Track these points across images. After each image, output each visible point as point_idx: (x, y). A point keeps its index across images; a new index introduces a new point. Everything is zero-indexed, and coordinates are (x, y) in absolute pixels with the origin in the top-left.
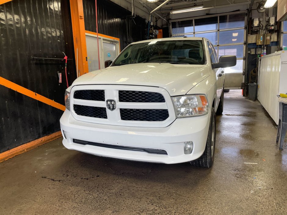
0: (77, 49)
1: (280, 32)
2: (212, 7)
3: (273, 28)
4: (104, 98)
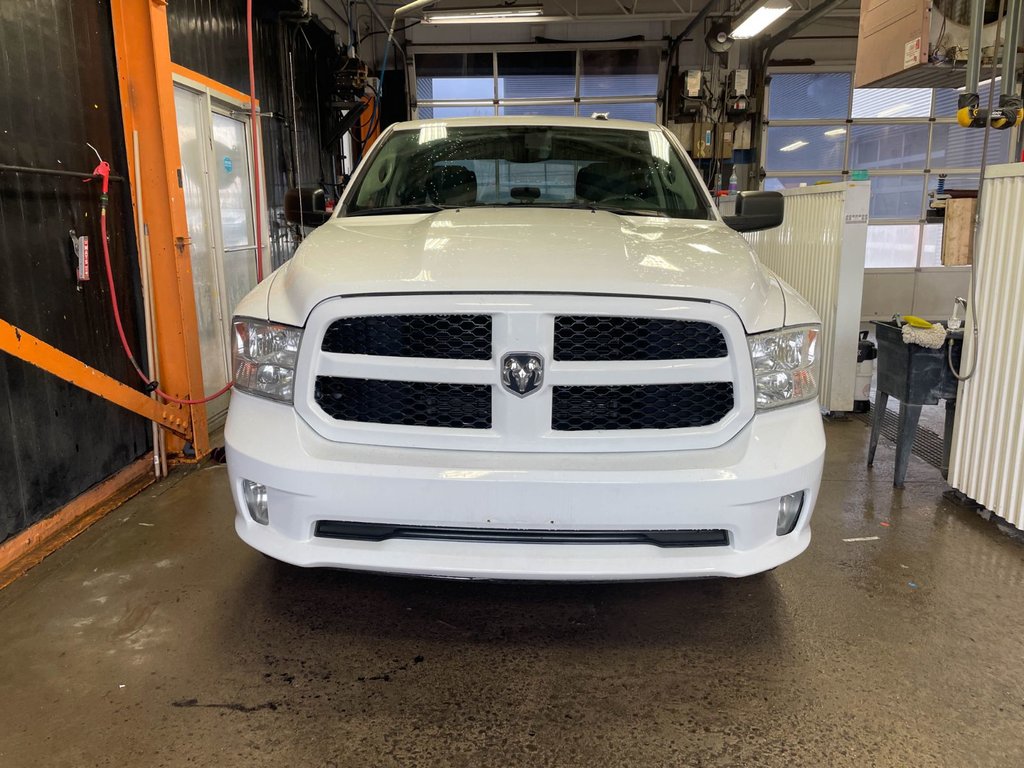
0: (136, 133)
1: (759, 121)
2: (565, 15)
3: (742, 105)
4: (490, 347)
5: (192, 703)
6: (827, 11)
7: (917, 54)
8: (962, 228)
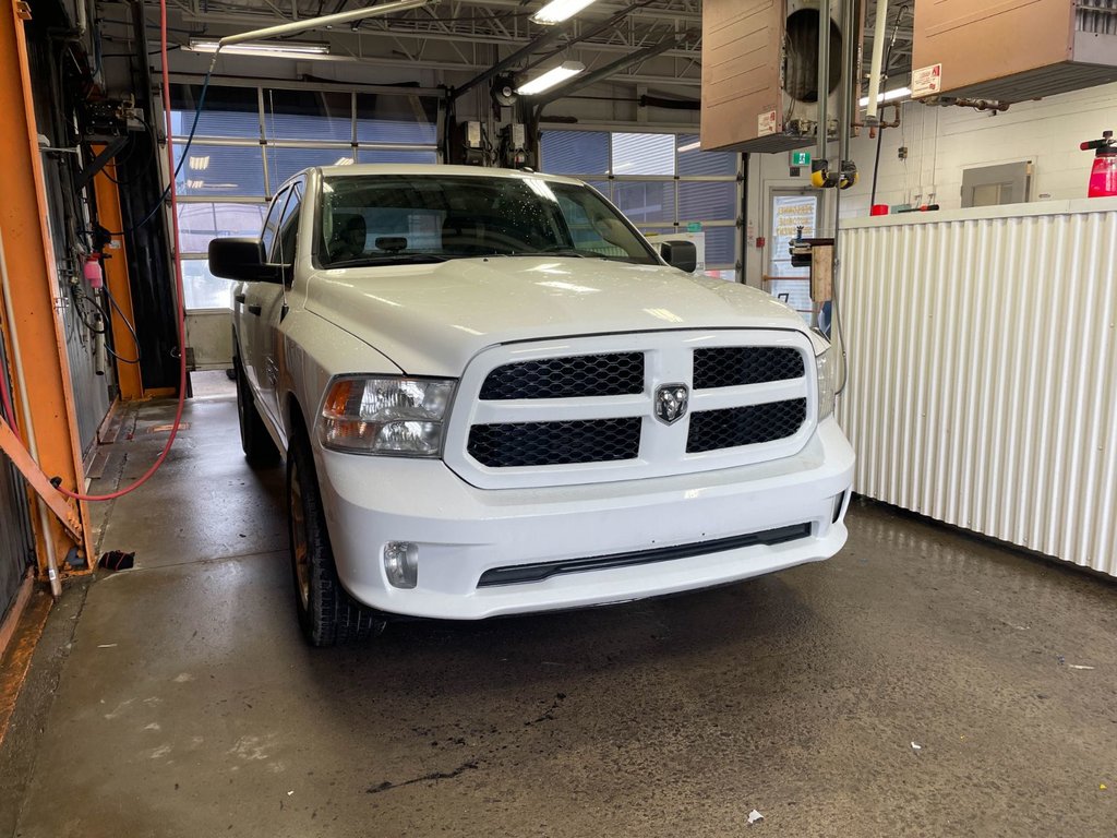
2: (349, 55)
3: (523, 159)
4: (643, 381)
5: (386, 785)
6: (608, 74)
7: (773, 124)
8: (826, 270)
